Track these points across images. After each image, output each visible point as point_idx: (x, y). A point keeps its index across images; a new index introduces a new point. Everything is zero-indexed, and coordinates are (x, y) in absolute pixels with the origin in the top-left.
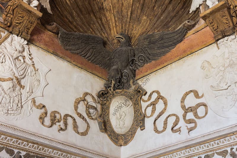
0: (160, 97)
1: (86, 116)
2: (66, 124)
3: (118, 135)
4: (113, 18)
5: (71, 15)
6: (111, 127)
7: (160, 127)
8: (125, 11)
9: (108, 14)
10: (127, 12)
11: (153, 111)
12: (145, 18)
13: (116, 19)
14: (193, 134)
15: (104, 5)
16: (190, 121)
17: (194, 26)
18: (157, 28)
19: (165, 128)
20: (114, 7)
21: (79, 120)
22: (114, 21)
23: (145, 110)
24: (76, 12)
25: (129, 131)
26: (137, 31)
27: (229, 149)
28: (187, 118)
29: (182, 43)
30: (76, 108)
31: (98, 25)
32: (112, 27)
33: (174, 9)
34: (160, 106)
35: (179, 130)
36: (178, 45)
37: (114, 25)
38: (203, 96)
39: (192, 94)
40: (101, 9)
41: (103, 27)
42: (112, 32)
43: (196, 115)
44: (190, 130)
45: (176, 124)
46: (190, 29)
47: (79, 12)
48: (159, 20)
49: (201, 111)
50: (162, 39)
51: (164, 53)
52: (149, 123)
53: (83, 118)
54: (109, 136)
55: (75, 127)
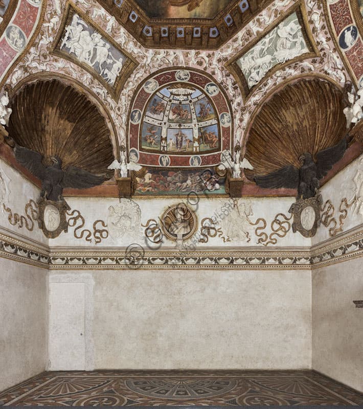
0: (80, 216)
1: (32, 218)
2: (22, 223)
3: (48, 231)
4: (51, 141)
5: (20, 127)
6: (45, 226)
7: (79, 235)
8: (61, 140)
9: (47, 136)
10: (63, 141)
11: (75, 224)
12: (75, 152)
13: (53, 142)
14: (99, 245)
15: (46, 127)
16: (98, 238)
17: (109, 179)
18: (82, 164)
19: (82, 236)
20: (54, 133)
21: (28, 220)
22: (51, 143)
23: (69, 221)
24: (24, 126)
25: (56, 230)
26: (67, 159)
27: (115, 258)
28: (96, 235)
29: (99, 186)
30: (26, 211)
31: (37, 141)
32: (48, 148)
33: (97, 158)
34: (79, 222)
35: (90, 240)
36: (96, 186)
37: (51, 146)
38: (107, 226)
39: (101, 222)
40: (43, 130)
41: (42, 144)
42: (48, 151)
43: (101, 235)
44: (97, 242)
45: (89, 236)
46: (106, 180)
47: (25, 126)
48: (85, 160)
49: (104, 234)
50: (86, 176)
51: (86, 187)
52: (71, 230)
53: (31, 219)
54: (43, 231)
55: (27, 225)
